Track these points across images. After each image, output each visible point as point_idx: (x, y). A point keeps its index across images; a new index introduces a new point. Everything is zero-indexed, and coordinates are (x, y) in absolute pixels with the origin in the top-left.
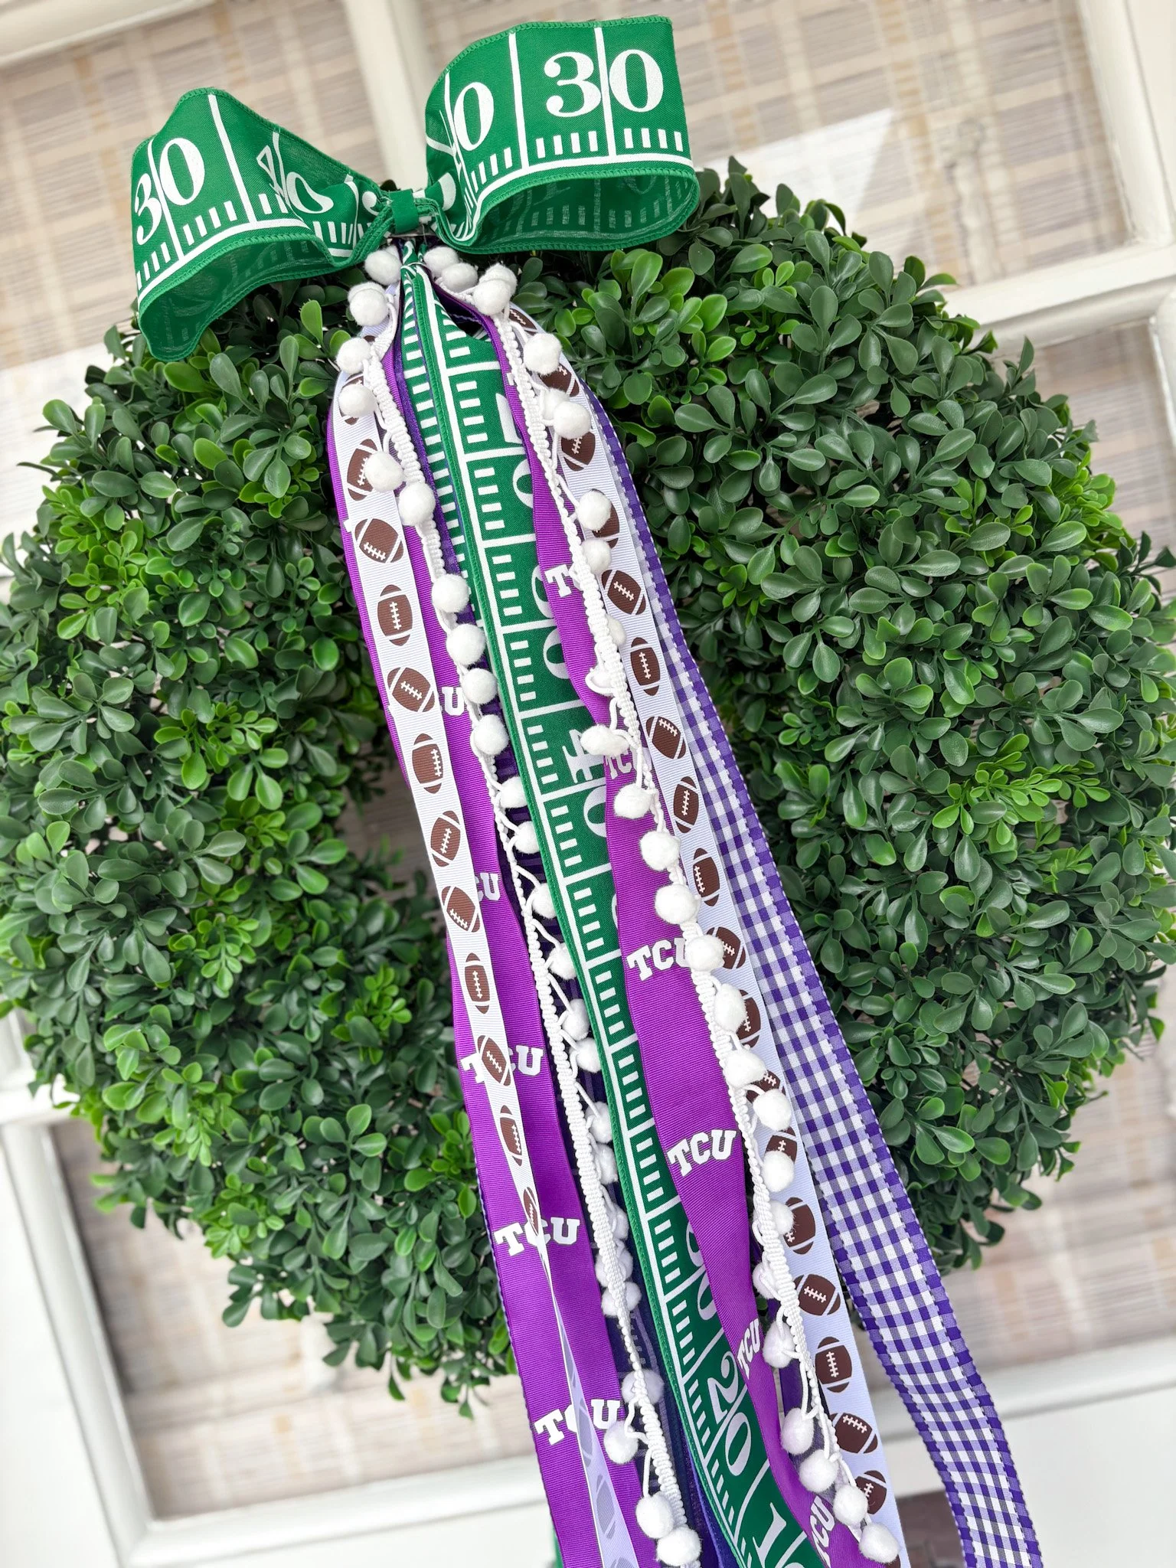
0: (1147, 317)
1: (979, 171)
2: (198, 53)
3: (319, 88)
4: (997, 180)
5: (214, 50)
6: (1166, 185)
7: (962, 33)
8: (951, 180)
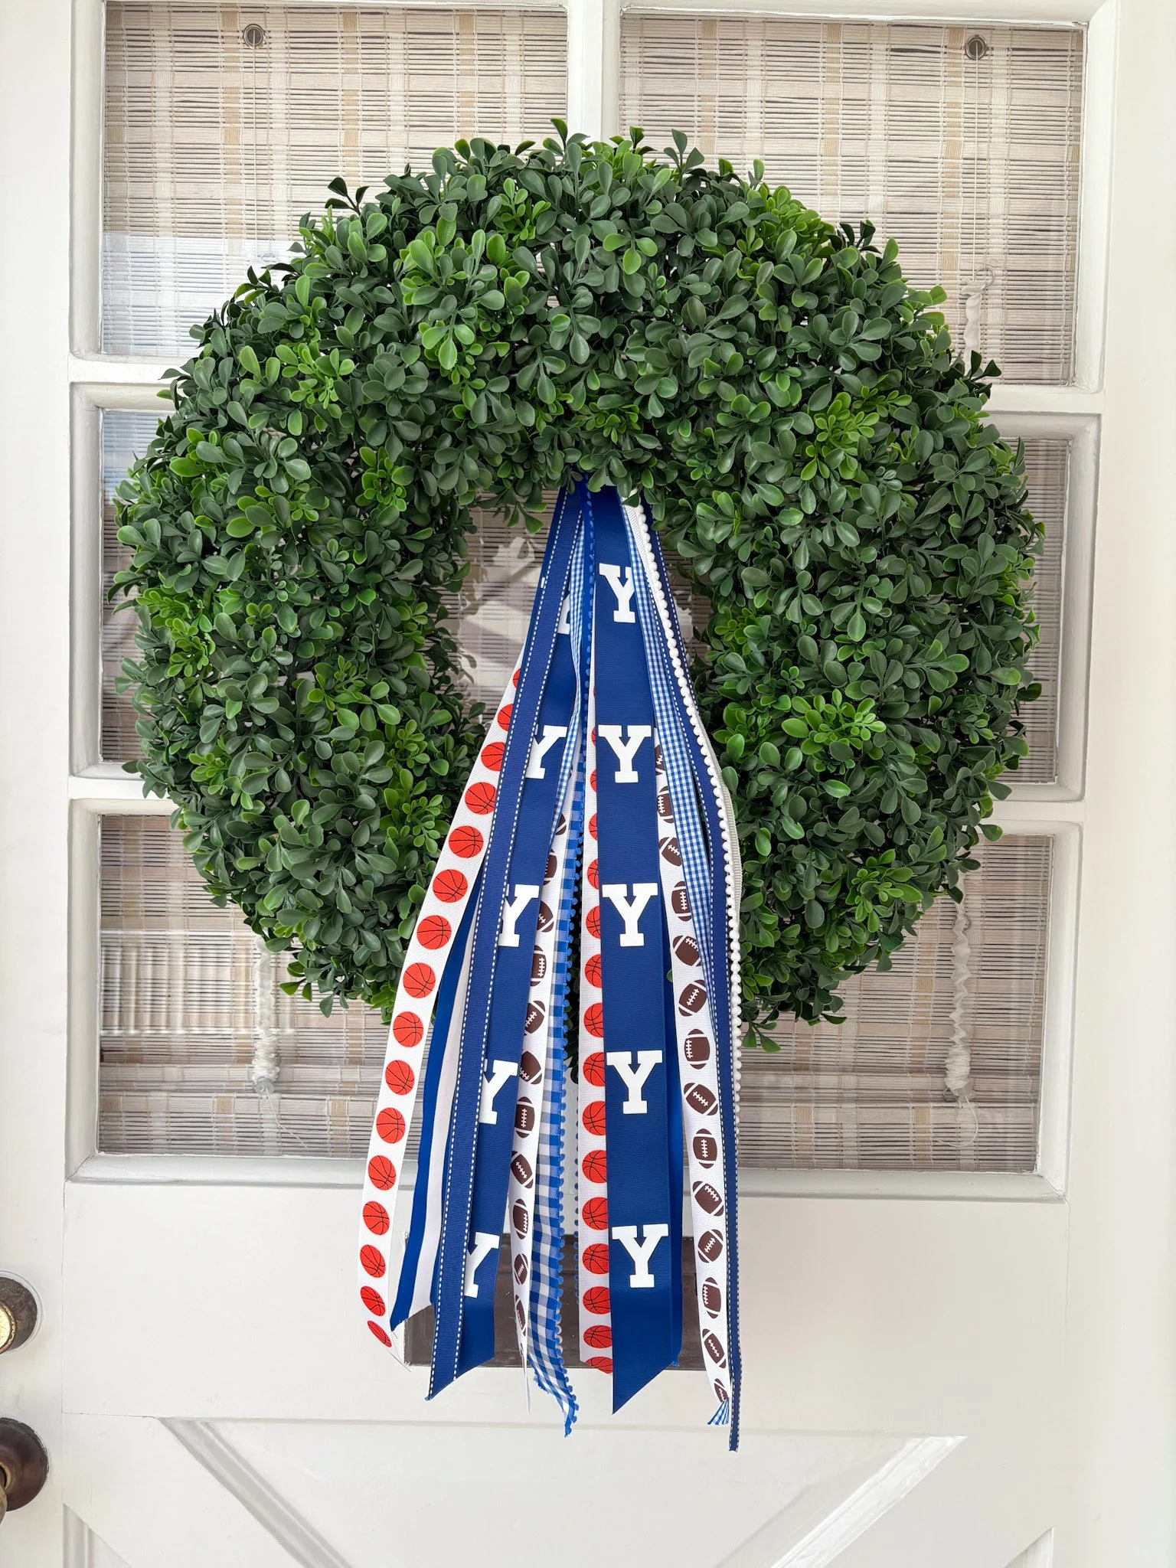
0: (1068, 440)
1: (984, 306)
2: (440, 41)
3: (526, 95)
4: (995, 316)
5: (454, 43)
6: (1103, 350)
7: (997, 204)
8: (963, 306)
